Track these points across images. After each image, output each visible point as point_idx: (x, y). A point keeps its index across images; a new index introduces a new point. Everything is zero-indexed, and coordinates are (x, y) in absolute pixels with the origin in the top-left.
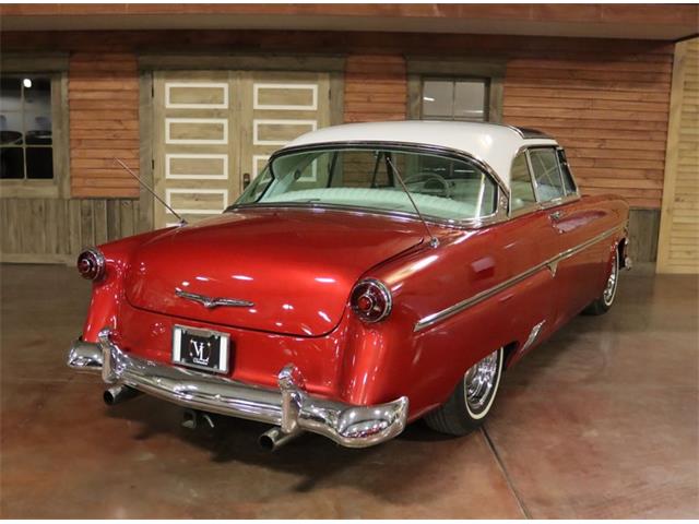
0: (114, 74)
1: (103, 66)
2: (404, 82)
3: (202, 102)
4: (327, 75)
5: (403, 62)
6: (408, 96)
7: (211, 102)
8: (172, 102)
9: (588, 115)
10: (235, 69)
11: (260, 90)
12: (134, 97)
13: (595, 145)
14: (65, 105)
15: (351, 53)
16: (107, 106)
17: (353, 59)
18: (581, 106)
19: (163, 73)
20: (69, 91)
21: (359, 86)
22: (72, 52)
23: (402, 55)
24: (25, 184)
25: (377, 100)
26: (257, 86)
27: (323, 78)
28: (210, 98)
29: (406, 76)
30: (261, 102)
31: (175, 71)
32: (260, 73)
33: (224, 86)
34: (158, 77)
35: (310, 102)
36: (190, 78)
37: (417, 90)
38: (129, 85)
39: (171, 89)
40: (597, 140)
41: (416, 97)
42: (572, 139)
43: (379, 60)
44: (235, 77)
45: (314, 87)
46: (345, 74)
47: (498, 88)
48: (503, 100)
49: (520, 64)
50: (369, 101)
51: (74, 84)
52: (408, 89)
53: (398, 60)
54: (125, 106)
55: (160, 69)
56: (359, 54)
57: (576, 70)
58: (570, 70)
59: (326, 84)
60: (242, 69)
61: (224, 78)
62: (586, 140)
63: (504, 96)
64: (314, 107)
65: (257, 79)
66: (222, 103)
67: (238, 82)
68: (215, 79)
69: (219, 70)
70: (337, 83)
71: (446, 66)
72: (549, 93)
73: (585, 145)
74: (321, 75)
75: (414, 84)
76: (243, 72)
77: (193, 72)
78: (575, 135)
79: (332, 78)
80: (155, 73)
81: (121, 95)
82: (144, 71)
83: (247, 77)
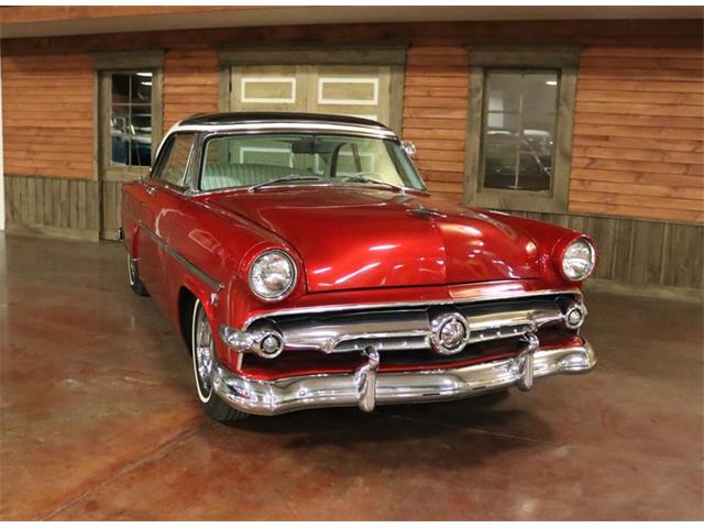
0: (199, 69)
1: (192, 62)
2: (466, 75)
3: (273, 97)
4: (388, 68)
5: (466, 53)
6: (470, 90)
7: (280, 97)
8: (246, 96)
9: (681, 111)
10: (301, 64)
11: (325, 84)
12: (215, 91)
13: (690, 148)
14: (160, 99)
15: (410, 45)
16: (194, 99)
17: (413, 51)
18: (671, 101)
19: (240, 68)
20: (164, 86)
21: (419, 80)
22: (167, 50)
23: (463, 46)
24: (129, 170)
25: (437, 94)
26: (323, 80)
27: (384, 72)
28: (279, 92)
29: (469, 68)
30: (325, 96)
31: (250, 66)
32: (325, 68)
33: (292, 80)
34: (236, 72)
35: (371, 96)
36: (262, 73)
37: (480, 84)
38: (211, 80)
39: (247, 84)
40: (692, 142)
41: (477, 90)
42: (660, 141)
43: (440, 51)
44: (302, 72)
45: (375, 81)
46: (405, 67)
47: (570, 80)
48: (576, 94)
49: (596, 52)
50: (429, 96)
51: (167, 80)
52: (470, 83)
53: (460, 51)
54: (207, 100)
55: (237, 65)
56: (421, 46)
57: (667, 59)
58: (660, 59)
59: (387, 78)
60: (308, 64)
61: (293, 73)
62: (676, 142)
63: (577, 90)
64: (375, 102)
65: (322, 73)
66: (290, 97)
67: (305, 76)
68: (285, 73)
69: (288, 65)
70: (399, 76)
71: (511, 57)
72: (630, 86)
73: (678, 147)
74: (382, 68)
75: (477, 78)
76: (309, 67)
77: (263, 67)
78: (664, 135)
79: (392, 72)
80: (233, 69)
81: (203, 90)
82: (225, 67)
83: (313, 72)
